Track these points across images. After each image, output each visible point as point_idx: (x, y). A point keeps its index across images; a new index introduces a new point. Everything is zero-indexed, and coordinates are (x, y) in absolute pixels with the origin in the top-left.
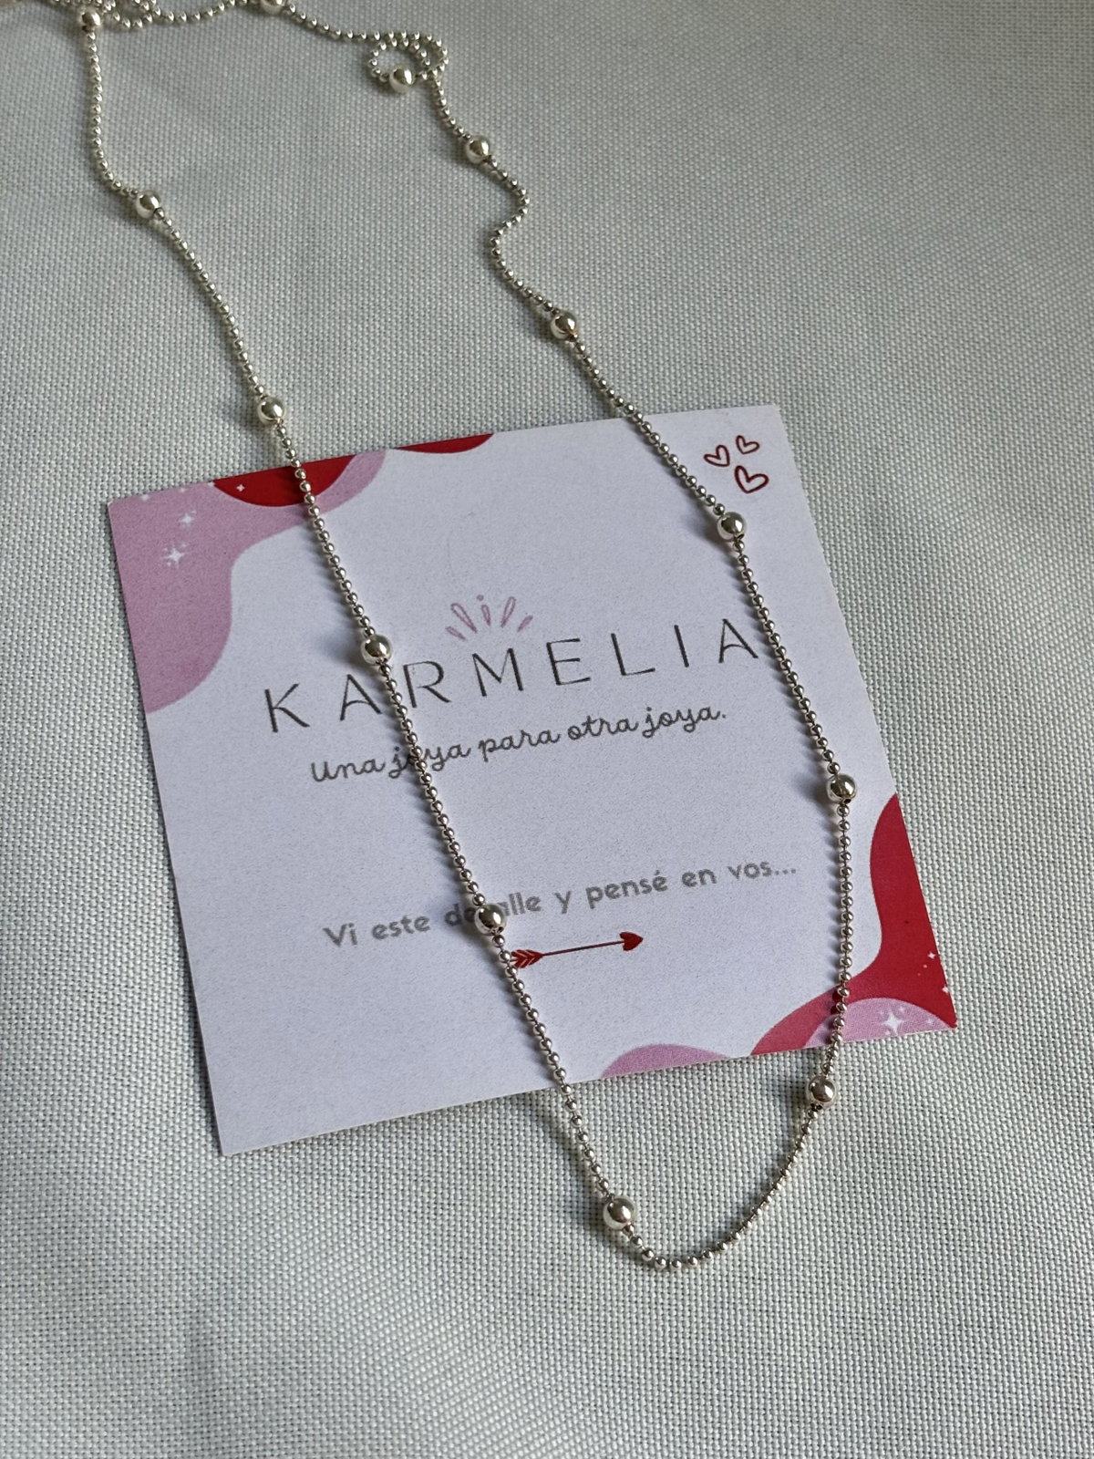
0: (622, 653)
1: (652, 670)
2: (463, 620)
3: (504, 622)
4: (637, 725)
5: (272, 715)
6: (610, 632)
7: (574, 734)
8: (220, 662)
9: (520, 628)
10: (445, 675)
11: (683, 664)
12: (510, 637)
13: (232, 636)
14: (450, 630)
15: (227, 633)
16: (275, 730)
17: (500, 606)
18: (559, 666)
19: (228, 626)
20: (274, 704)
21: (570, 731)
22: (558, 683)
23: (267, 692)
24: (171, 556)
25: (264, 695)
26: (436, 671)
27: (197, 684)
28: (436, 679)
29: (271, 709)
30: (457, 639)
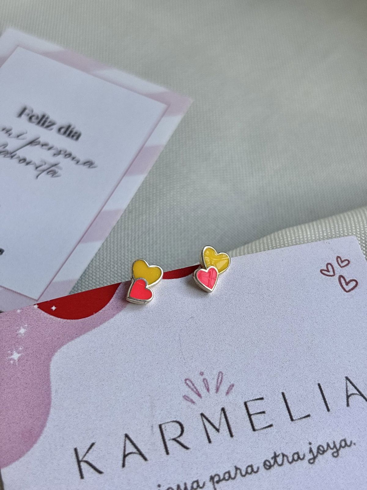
0: (289, 405)
1: (309, 416)
2: (192, 390)
3: (217, 389)
4: (304, 455)
5: (80, 467)
6: (281, 391)
7: (268, 466)
8: (46, 429)
9: (227, 393)
10: (185, 430)
11: (326, 410)
12: (223, 400)
13: (52, 411)
14: (186, 398)
15: (49, 409)
16: (82, 477)
17: (213, 379)
18: (253, 417)
19: (49, 404)
20: (80, 458)
21: (265, 464)
22: (254, 430)
23: (76, 450)
24: (12, 357)
25: (73, 452)
26: (179, 427)
27: (31, 446)
28: (179, 433)
29: (79, 462)
30: (189, 403)
